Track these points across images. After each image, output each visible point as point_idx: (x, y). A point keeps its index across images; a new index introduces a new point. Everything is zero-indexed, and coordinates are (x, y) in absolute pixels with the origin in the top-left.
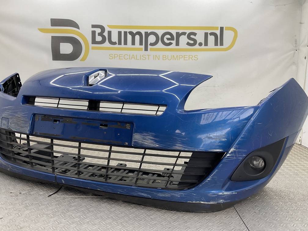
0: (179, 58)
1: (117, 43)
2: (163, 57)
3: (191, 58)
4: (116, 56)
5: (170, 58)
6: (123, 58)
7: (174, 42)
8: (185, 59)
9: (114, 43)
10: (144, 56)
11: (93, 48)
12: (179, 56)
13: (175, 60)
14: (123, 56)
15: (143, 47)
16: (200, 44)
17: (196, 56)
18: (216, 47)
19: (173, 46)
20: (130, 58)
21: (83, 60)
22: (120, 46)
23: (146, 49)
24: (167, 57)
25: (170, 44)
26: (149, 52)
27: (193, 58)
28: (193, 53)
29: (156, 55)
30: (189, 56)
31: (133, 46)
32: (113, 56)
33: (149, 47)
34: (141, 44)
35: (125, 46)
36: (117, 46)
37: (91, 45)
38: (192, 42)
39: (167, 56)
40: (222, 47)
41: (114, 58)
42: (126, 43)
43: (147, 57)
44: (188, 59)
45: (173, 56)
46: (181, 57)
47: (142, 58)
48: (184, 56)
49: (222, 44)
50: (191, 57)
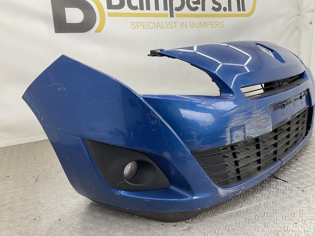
0: (207, 25)
1: (139, 7)
2: (191, 25)
3: (218, 25)
4: (139, 24)
5: (197, 26)
6: (147, 27)
7: (200, 6)
8: (213, 26)
9: (135, 8)
10: (170, 24)
11: (110, 15)
12: (206, 22)
13: (203, 27)
14: (147, 24)
15: (168, 12)
16: (225, 9)
17: (222, 23)
18: (239, 12)
19: (199, 11)
20: (156, 27)
21: (99, 30)
22: (142, 11)
23: (172, 15)
24: (194, 25)
25: (196, 8)
26: (175, 19)
27: (220, 25)
28: (220, 19)
29: (183, 23)
30: (216, 22)
31: (157, 12)
32: (136, 25)
33: (175, 12)
34: (166, 9)
35: (148, 12)
36: (138, 11)
37: (107, 11)
38: (217, 6)
39: (194, 23)
40: (244, 12)
41: (136, 26)
42: (148, 8)
43: (174, 24)
44: (215, 26)
45: (200, 22)
46: (208, 24)
47: (168, 26)
48: (211, 22)
49: (244, 10)
50: (217, 23)
